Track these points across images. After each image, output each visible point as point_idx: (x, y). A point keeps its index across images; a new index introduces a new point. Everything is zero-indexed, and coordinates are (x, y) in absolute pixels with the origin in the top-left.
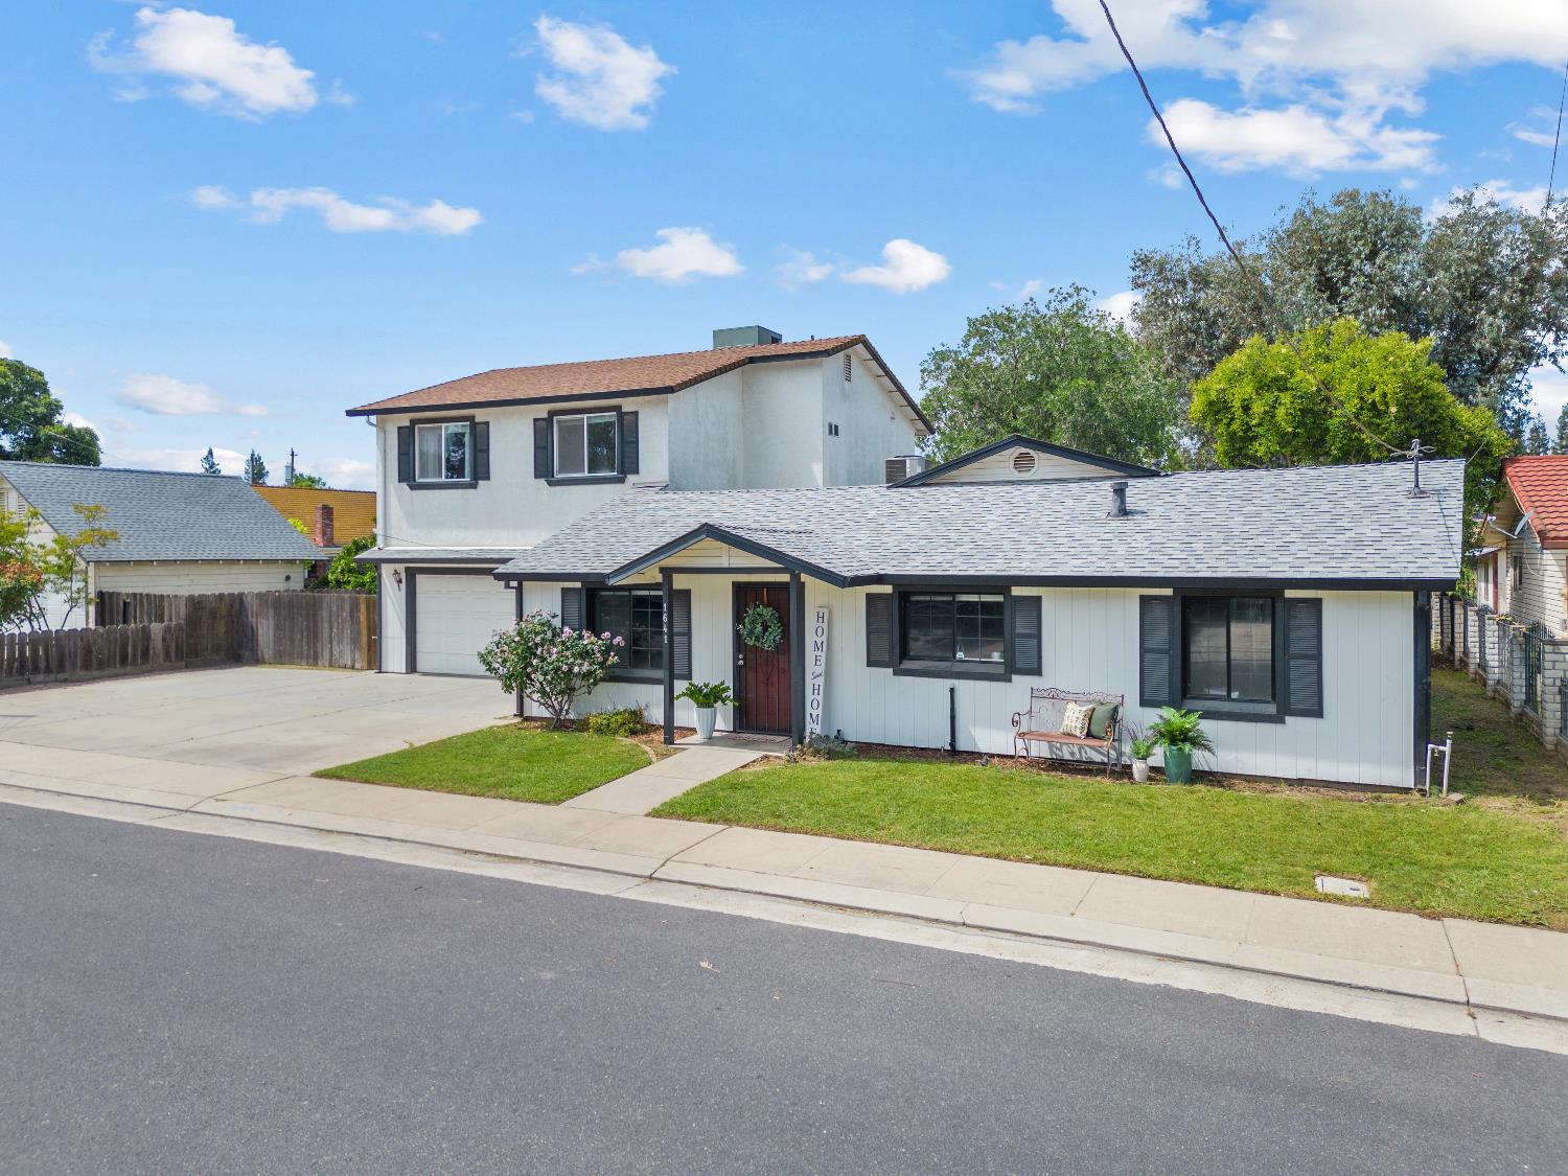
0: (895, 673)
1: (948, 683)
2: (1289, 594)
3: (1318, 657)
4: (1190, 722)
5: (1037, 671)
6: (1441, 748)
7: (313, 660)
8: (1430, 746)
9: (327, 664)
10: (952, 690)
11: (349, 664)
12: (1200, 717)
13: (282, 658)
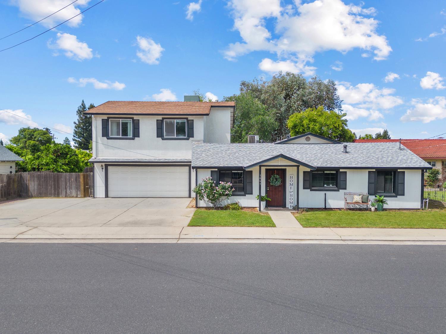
0: (311, 191)
1: (324, 192)
2: (399, 170)
3: (404, 183)
4: (382, 198)
5: (345, 189)
6: (426, 200)
7: (57, 195)
8: (424, 200)
9: (64, 196)
10: (325, 194)
11: (75, 196)
12: (384, 197)
13: (40, 195)
